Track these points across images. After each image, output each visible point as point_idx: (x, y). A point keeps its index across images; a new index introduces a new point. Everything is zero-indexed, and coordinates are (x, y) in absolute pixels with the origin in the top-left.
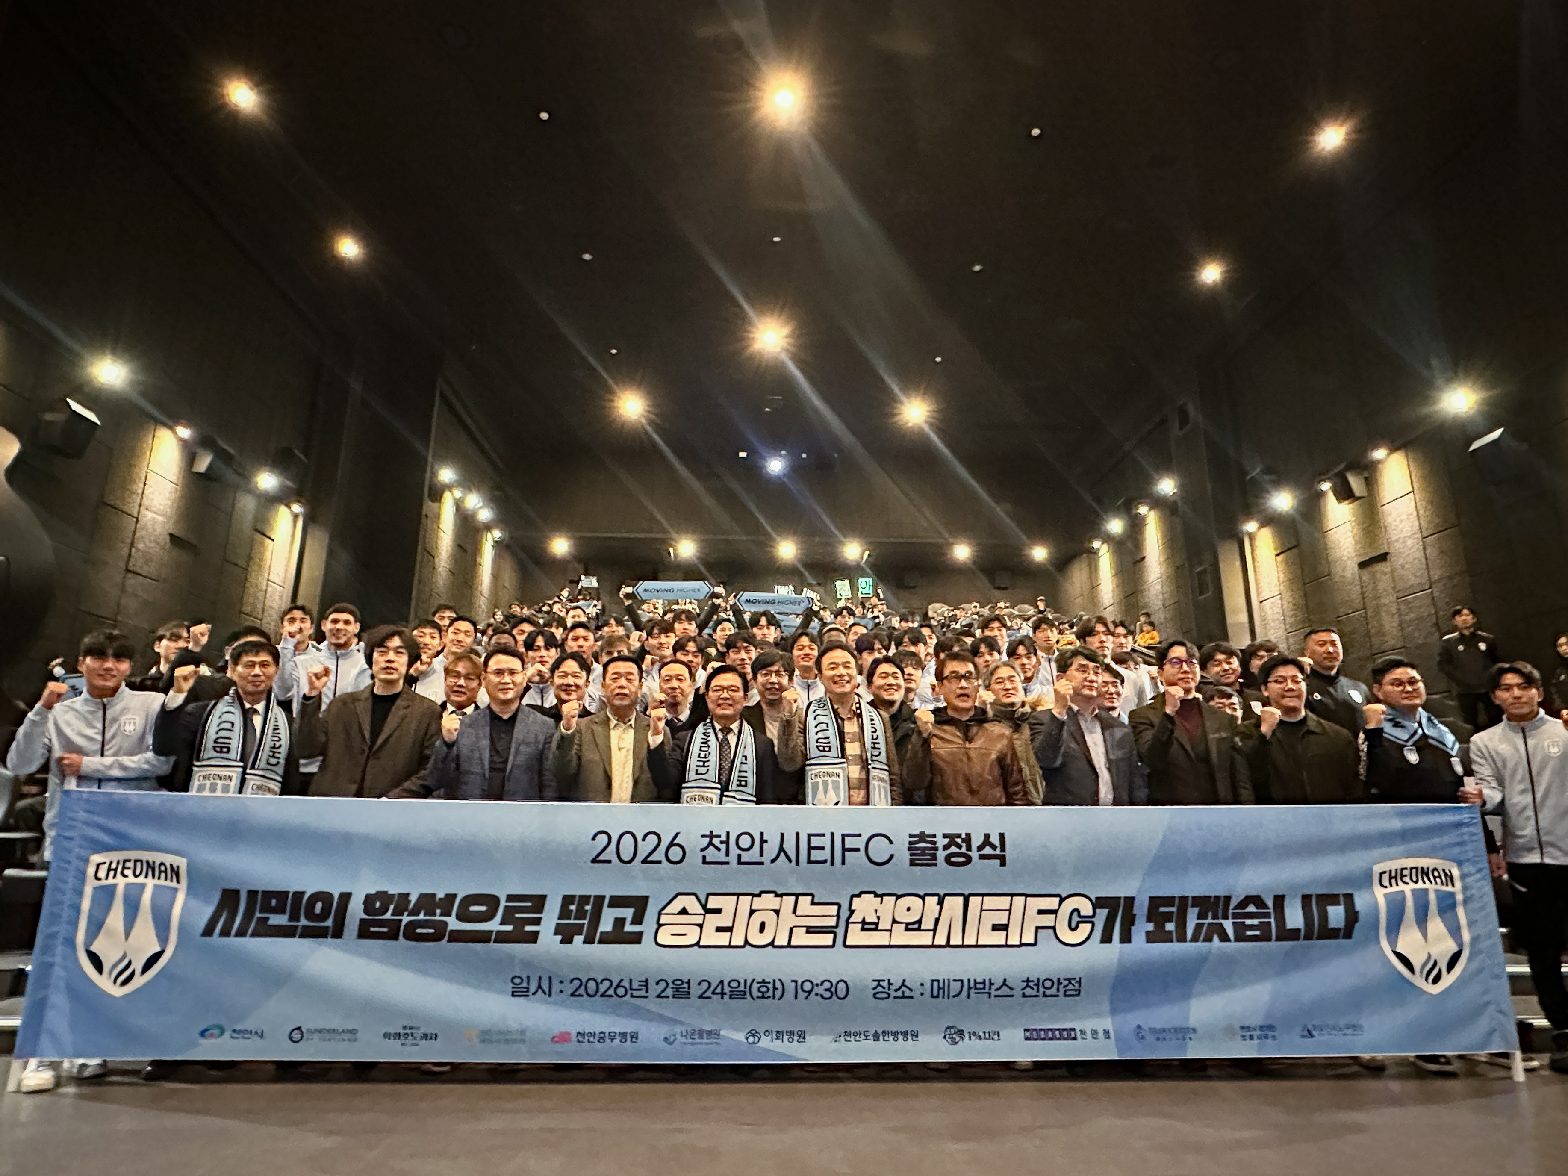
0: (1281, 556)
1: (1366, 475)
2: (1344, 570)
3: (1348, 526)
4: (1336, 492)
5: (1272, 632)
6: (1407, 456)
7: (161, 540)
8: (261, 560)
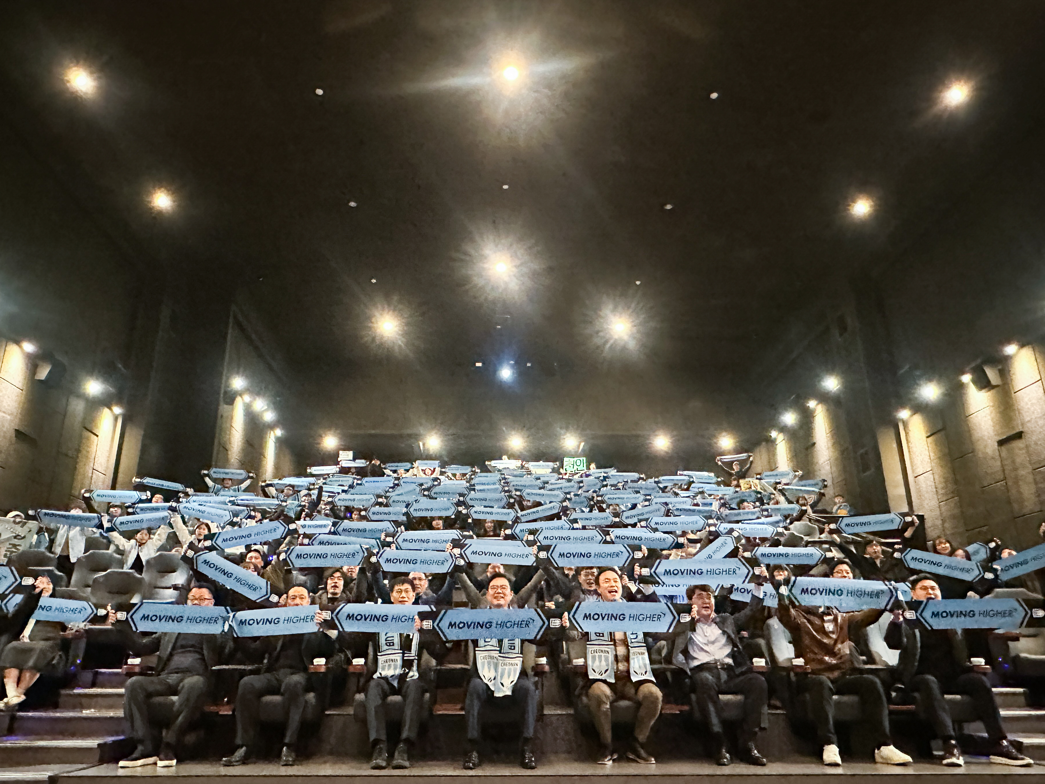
0: (931, 438)
1: (1001, 367)
2: (985, 447)
3: (987, 411)
4: (974, 382)
5: (926, 502)
6: (1034, 350)
7: (8, 435)
8: (88, 452)
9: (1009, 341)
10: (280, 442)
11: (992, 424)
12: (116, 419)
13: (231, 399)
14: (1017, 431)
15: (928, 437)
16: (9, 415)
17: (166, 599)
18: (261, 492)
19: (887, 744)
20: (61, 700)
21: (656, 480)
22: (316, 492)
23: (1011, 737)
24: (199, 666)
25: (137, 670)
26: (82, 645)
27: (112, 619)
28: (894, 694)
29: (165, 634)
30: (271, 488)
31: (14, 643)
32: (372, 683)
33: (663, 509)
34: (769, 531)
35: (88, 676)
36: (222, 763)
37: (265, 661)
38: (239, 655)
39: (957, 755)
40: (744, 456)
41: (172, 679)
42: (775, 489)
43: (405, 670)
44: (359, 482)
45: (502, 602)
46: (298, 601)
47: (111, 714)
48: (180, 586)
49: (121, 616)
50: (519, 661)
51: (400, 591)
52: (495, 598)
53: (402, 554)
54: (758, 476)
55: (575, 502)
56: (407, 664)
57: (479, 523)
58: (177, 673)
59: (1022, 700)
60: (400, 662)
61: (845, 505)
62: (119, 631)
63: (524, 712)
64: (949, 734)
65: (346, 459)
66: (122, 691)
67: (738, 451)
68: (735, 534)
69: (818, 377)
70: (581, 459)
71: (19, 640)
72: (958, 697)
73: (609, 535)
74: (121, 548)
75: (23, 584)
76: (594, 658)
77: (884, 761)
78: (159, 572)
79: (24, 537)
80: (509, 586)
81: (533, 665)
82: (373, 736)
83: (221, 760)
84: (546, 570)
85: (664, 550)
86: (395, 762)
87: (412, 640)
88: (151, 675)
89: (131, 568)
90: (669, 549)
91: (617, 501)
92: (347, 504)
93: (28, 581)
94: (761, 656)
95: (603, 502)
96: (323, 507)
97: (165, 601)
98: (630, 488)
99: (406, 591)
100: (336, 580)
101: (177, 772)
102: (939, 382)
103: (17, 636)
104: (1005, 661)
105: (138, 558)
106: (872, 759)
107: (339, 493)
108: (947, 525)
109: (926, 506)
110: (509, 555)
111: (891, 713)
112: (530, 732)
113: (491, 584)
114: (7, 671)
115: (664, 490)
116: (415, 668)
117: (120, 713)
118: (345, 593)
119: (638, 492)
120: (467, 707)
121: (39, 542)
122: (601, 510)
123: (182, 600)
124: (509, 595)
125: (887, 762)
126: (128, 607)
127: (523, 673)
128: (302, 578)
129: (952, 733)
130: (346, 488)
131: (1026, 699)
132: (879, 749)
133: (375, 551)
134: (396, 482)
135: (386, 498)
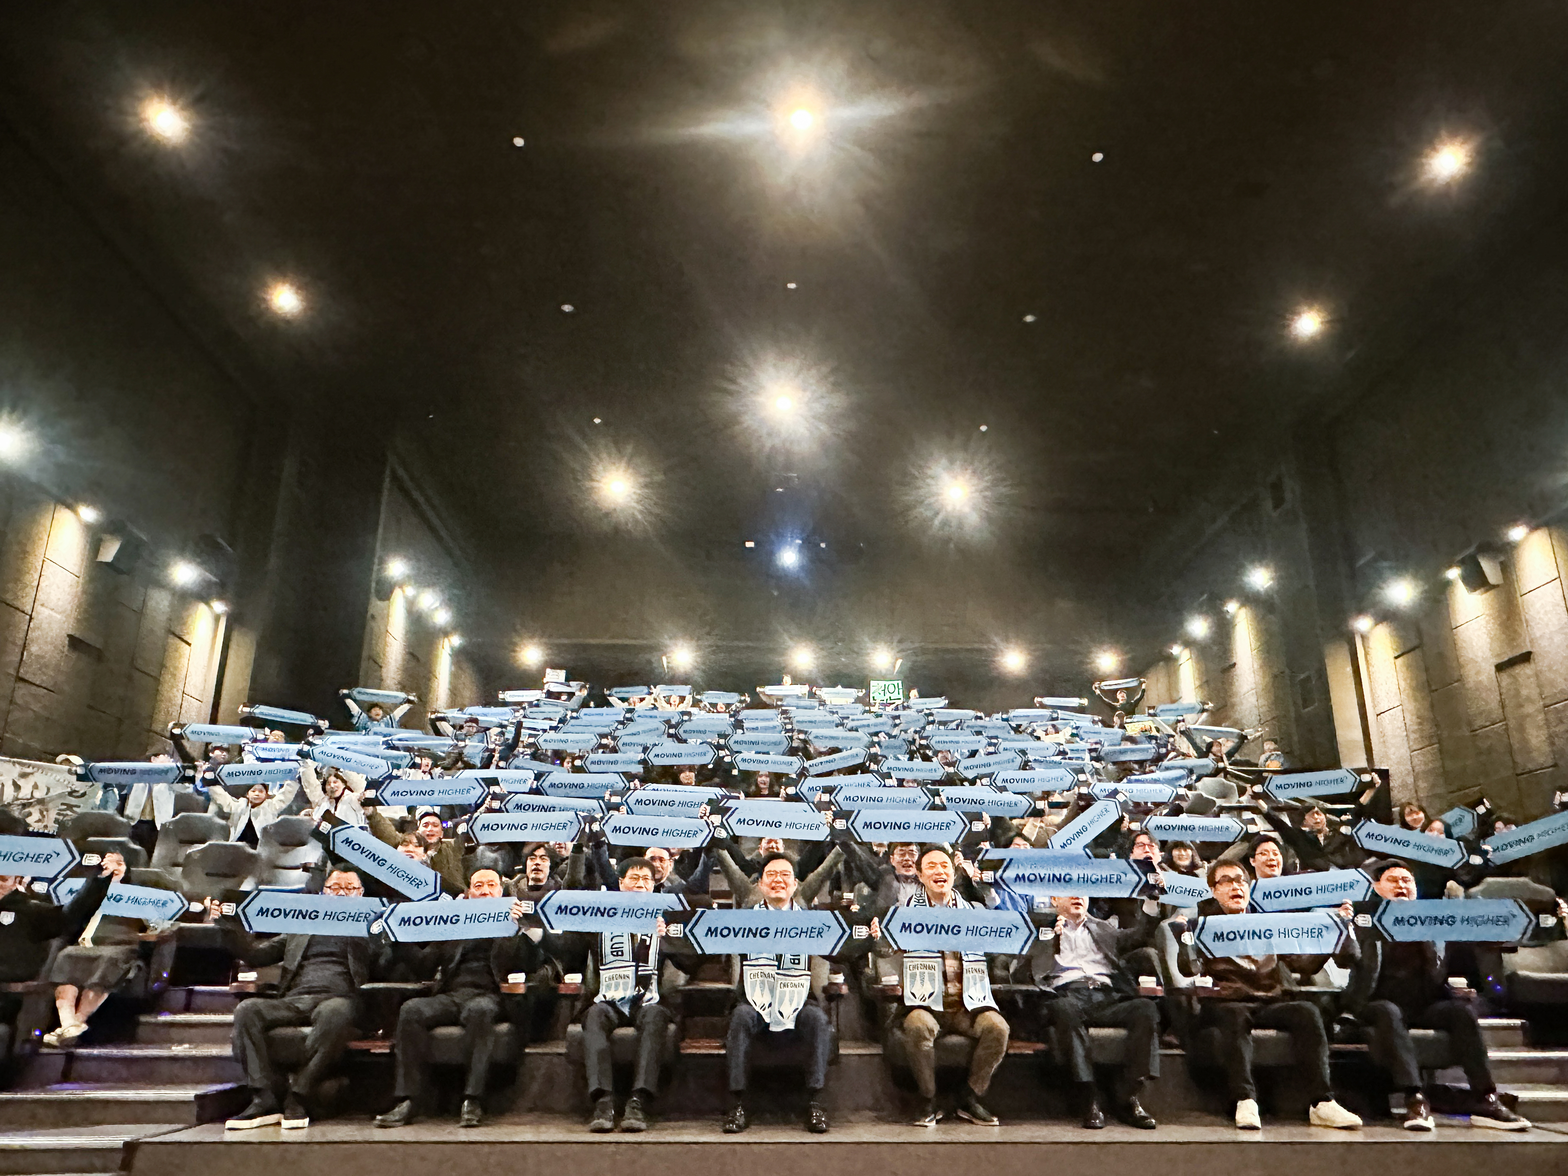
0: (1402, 658)
1: (1502, 558)
2: (1478, 674)
3: (1482, 621)
4: (1466, 579)
5: (1393, 750)
6: (1550, 535)
7: (58, 642)
8: (176, 668)
9: (1513, 521)
10: (459, 655)
11: (1488, 640)
12: (217, 618)
13: (385, 592)
14: (1524, 651)
15: (1396, 658)
16: (60, 613)
17: (294, 884)
18: (429, 727)
19: (1328, 1100)
20: (142, 1032)
21: (1005, 716)
22: (512, 729)
23: (1502, 1089)
24: (341, 984)
25: (251, 989)
26: (169, 951)
27: (215, 914)
28: (1337, 1028)
29: (293, 936)
30: (444, 724)
31: (70, 949)
32: (592, 1009)
33: (1019, 760)
34: (1165, 793)
35: (178, 995)
36: (376, 1122)
37: (438, 976)
38: (401, 967)
39: (1424, 1115)
40: (1132, 683)
41: (304, 1002)
42: (1175, 730)
43: (639, 990)
44: (575, 714)
45: (782, 894)
46: (486, 889)
47: (214, 1051)
48: (313, 866)
49: (229, 909)
50: (806, 982)
51: (637, 878)
52: (773, 888)
53: (636, 821)
54: (1151, 711)
55: (887, 747)
56: (643, 981)
57: (748, 777)
58: (309, 993)
59: (1519, 1037)
60: (632, 981)
61: (1278, 755)
62: (225, 933)
63: (811, 1053)
64: (1414, 1084)
65: (555, 679)
66: (230, 1018)
67: (1125, 674)
68: (1121, 798)
69: (1239, 570)
70: (895, 683)
71: (78, 944)
72: (1431, 1032)
73: (939, 795)
74: (226, 810)
75: (84, 863)
76: (913, 976)
77: (1323, 1123)
78: (283, 844)
79: (84, 795)
80: (792, 873)
81: (826, 983)
82: (593, 1086)
83: (374, 1118)
84: (845, 846)
85: (1015, 818)
86: (625, 1124)
87: (649, 947)
88: (272, 997)
89: (240, 839)
90: (1022, 818)
91: (947, 747)
92: (556, 746)
93: (92, 860)
94: (1151, 973)
95: (928, 747)
96: (521, 750)
97: (289, 888)
98: (968, 727)
99: (645, 878)
100: (538, 861)
101: (309, 1135)
102: (1415, 576)
103: (74, 940)
104: (1498, 981)
105: (250, 825)
106: (1304, 1119)
107: (545, 731)
108: (1422, 784)
109: (1392, 756)
110: (793, 825)
111: (1334, 1054)
112: (819, 1080)
113: (767, 869)
114: (60, 988)
115: (1017, 729)
116: (654, 986)
117: (227, 1051)
118: (553, 878)
119: (979, 733)
120: (729, 1044)
121: (104, 803)
122: (926, 758)
123: (316, 886)
124: (793, 884)
125: (1327, 1126)
126: (238, 897)
127: (811, 996)
128: (491, 855)
129: (1419, 1084)
130: (554, 724)
131: (1525, 1034)
132: (1315, 1106)
133: (598, 816)
134: (628, 715)
135: (614, 738)
